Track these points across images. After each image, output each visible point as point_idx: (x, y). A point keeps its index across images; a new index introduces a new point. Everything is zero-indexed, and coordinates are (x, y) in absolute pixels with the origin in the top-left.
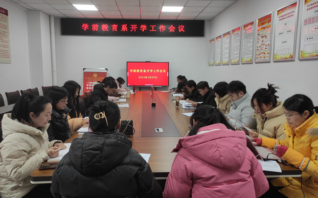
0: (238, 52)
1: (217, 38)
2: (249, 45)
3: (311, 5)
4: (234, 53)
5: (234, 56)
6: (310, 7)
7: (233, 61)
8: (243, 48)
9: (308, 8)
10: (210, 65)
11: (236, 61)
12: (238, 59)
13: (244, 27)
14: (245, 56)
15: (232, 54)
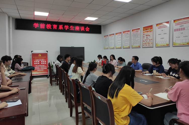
0: (129, 42)
1: (110, 35)
2: (136, 39)
3: (178, 23)
5: (126, 44)
6: (177, 24)
7: (125, 47)
8: (132, 40)
9: (176, 24)
11: (128, 46)
13: (132, 30)
14: (135, 44)
15: (124, 43)
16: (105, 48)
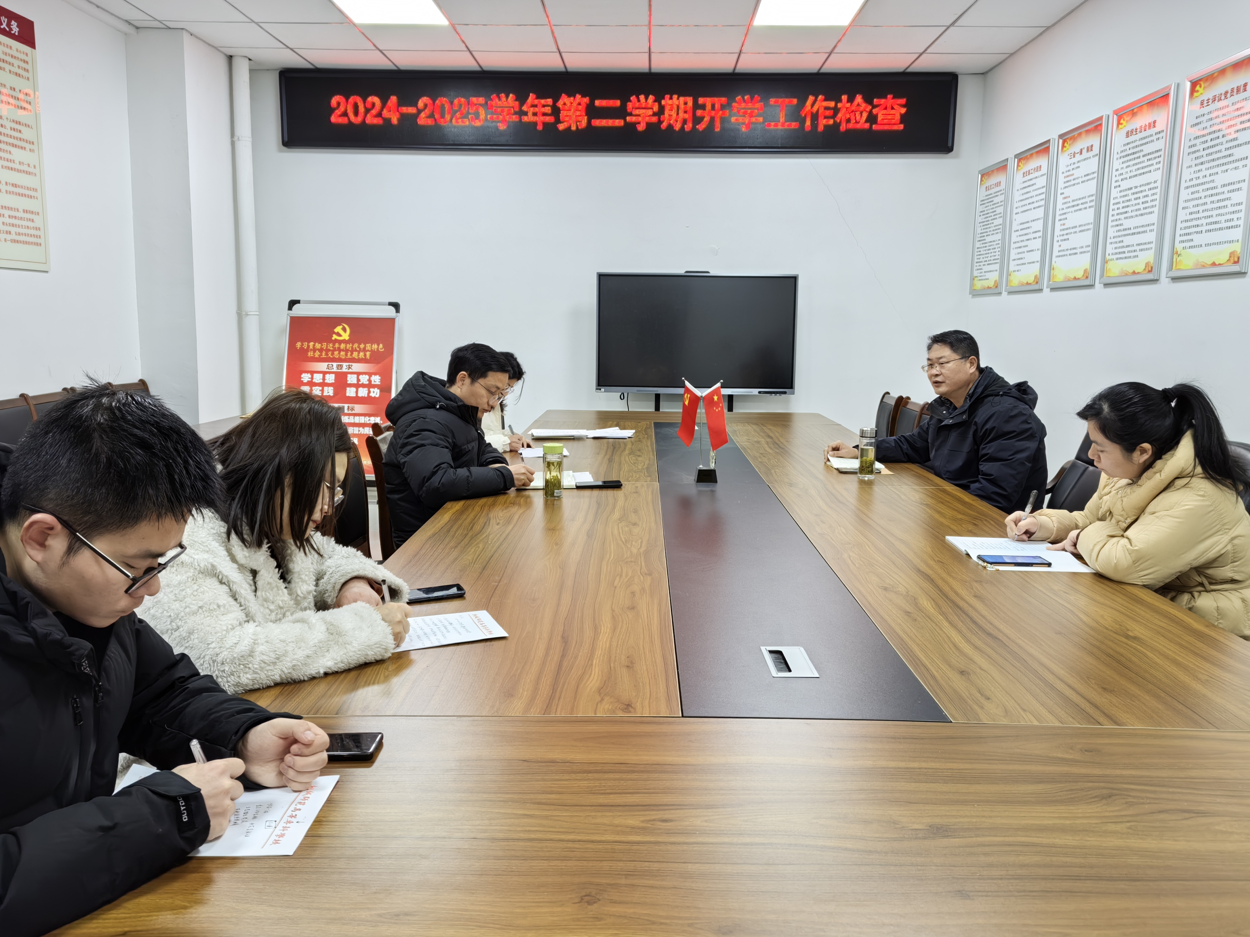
0: (1153, 218)
1: (1022, 157)
2: (1220, 180)
4: (1127, 224)
5: (1128, 240)
7: (1115, 269)
8: (1185, 194)
10: (975, 293)
11: (1138, 264)
12: (1149, 256)
13: (1194, 84)
14: (1198, 239)
15: (1111, 232)
16: (978, 285)
